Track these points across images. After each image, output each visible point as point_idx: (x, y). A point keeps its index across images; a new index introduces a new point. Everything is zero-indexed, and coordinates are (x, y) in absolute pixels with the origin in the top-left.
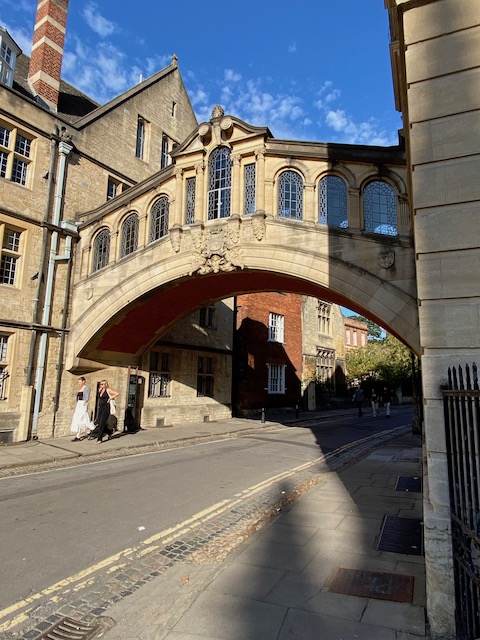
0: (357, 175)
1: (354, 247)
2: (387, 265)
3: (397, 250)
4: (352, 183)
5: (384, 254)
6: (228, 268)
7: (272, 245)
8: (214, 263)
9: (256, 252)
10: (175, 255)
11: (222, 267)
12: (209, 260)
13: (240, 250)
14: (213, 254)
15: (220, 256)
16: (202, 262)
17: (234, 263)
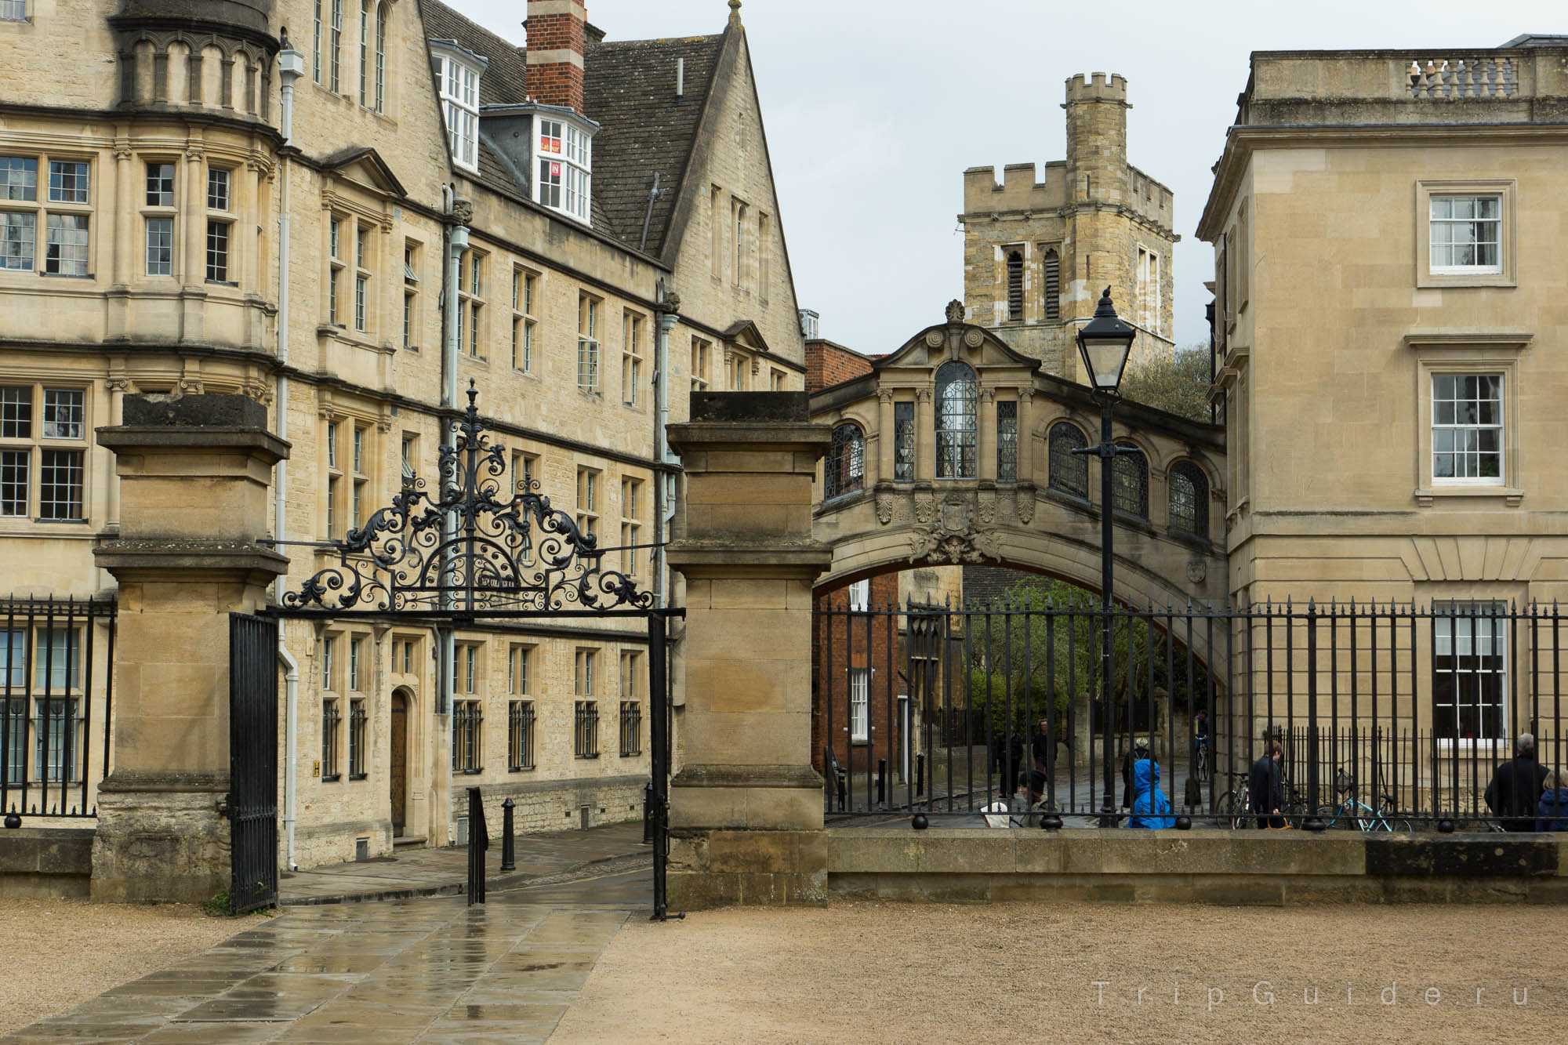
0: (1163, 453)
1: (1157, 549)
2: (1198, 579)
3: (1208, 560)
4: (1156, 464)
5: (1194, 565)
6: (975, 555)
7: (1045, 533)
8: (952, 549)
9: (1021, 540)
10: (880, 527)
11: (965, 556)
12: (944, 544)
13: (996, 534)
14: (952, 536)
15: (962, 540)
16: (933, 546)
17: (986, 553)
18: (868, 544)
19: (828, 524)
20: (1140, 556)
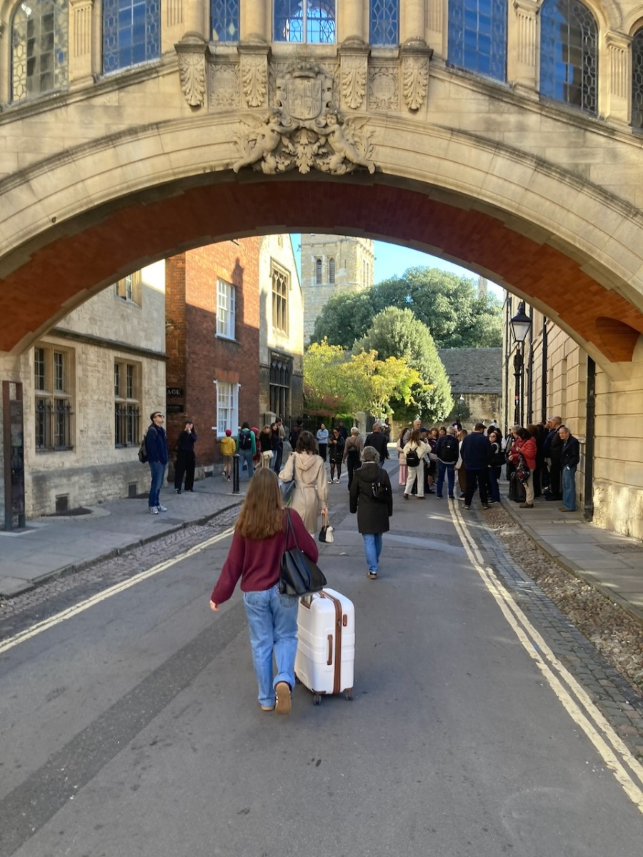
1: (615, 155)
4: (615, 21)
6: (333, 162)
7: (445, 128)
8: (300, 149)
9: (406, 139)
10: (188, 112)
11: (319, 162)
12: (286, 141)
13: (368, 129)
14: (298, 129)
15: (315, 135)
16: (269, 143)
17: (351, 155)
18: (169, 140)
19: (106, 108)
20: (588, 166)
